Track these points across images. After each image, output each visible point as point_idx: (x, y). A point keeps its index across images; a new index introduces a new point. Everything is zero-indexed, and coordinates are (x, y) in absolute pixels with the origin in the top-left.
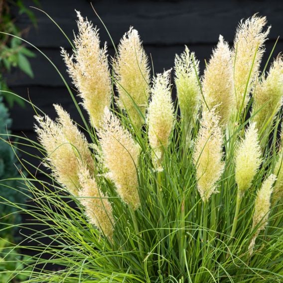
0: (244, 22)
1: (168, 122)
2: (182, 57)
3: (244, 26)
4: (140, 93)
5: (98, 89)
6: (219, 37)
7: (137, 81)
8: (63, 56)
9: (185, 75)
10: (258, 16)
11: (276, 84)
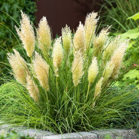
0: (89, 14)
1: (61, 57)
2: (65, 29)
3: (89, 16)
4: (47, 43)
5: (30, 41)
6: (79, 22)
7: (46, 38)
8: (15, 28)
9: (66, 36)
10: (94, 12)
11: (102, 39)
